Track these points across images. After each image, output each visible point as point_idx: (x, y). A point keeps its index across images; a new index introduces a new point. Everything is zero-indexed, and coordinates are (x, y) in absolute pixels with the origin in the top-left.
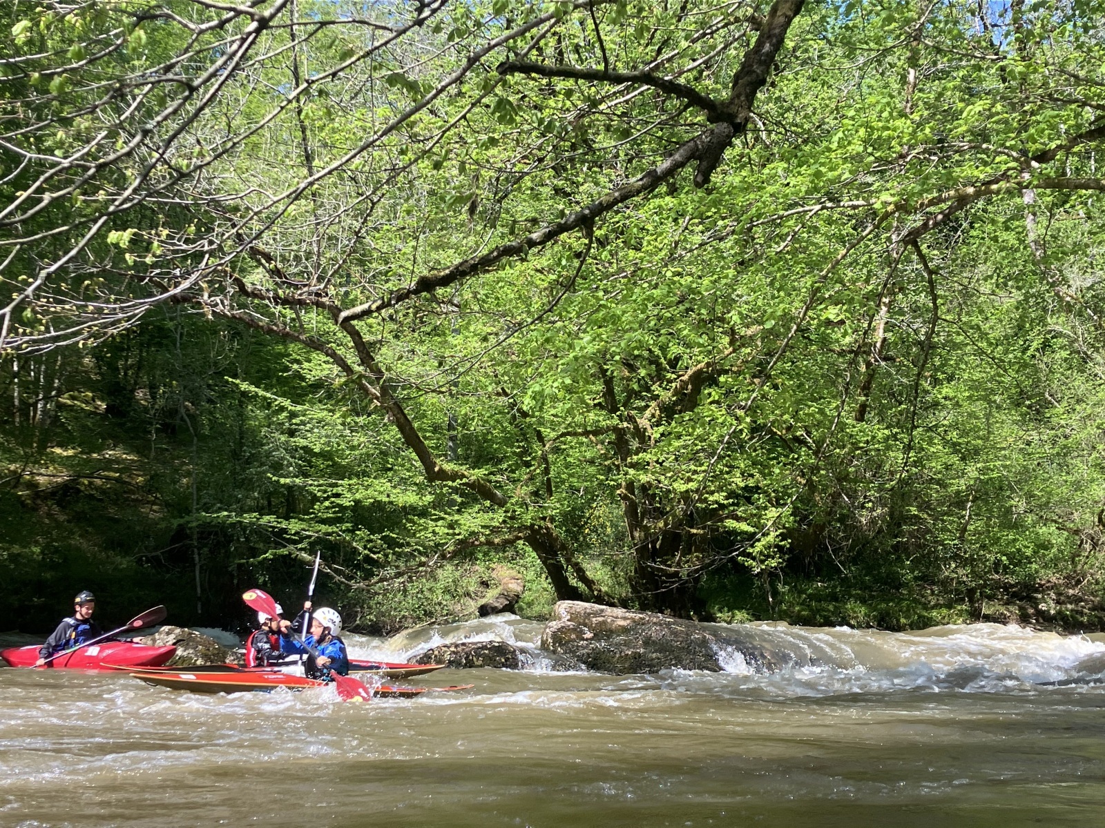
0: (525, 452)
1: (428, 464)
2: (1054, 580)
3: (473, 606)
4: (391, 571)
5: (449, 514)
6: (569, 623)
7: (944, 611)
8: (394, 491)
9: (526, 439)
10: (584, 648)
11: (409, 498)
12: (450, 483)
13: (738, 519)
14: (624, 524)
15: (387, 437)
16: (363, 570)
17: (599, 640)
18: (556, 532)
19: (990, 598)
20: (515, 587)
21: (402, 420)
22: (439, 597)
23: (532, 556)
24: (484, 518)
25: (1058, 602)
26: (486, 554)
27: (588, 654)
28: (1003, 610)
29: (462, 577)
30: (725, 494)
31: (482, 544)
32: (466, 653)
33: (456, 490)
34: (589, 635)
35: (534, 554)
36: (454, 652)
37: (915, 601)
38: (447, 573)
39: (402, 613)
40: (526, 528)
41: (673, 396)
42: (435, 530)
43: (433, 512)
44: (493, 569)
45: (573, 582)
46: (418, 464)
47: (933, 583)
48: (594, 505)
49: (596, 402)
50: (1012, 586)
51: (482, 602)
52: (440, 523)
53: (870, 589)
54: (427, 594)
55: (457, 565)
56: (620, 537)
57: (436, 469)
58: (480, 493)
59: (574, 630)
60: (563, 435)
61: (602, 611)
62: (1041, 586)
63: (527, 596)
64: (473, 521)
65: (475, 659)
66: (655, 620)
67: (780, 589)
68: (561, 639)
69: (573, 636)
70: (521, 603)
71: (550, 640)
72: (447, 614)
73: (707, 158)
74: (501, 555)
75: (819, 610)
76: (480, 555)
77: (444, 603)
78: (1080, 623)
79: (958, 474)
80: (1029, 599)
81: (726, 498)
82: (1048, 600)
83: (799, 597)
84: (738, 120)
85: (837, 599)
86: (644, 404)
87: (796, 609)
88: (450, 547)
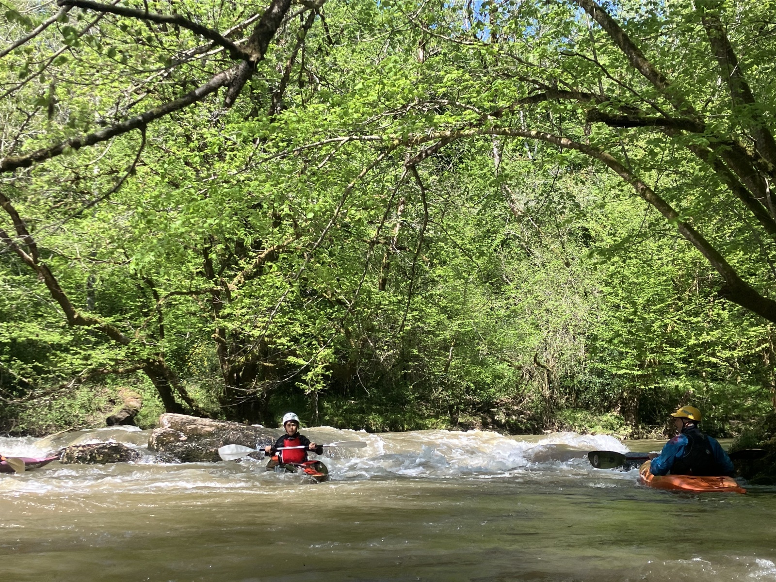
0: (144, 306)
1: (70, 313)
2: (504, 399)
3: (102, 417)
4: (39, 392)
5: (84, 350)
6: (170, 429)
7: (434, 420)
8: (42, 332)
9: (145, 296)
10: (179, 447)
11: (54, 337)
12: (86, 327)
13: (297, 356)
14: (216, 360)
15: (38, 292)
16: (18, 391)
17: (191, 442)
18: (166, 364)
19: (464, 411)
20: (135, 404)
21: (50, 279)
22: (76, 411)
23: (148, 381)
24: (112, 353)
25: (508, 415)
26: (113, 380)
27: (182, 451)
28: (471, 419)
29: (95, 396)
30: (288, 338)
31: (109, 372)
32: (90, 452)
33: (89, 332)
34: (184, 438)
35: (150, 380)
36: (81, 451)
37: (415, 413)
38: (83, 393)
39: (48, 423)
40: (144, 361)
41: (254, 268)
42: (71, 361)
43: (71, 348)
44: (119, 391)
45: (178, 400)
46: (62, 312)
47: (428, 401)
48: (195, 345)
49: (198, 270)
50: (478, 403)
51: (109, 415)
52: (78, 356)
53: (386, 405)
54: (68, 409)
55: (91, 388)
56: (214, 369)
57: (76, 316)
58: (108, 335)
59: (173, 434)
60: (172, 294)
61: (195, 420)
62: (497, 403)
63: (143, 411)
64: (102, 355)
65: (97, 456)
66: (233, 427)
67: (326, 405)
68: (163, 441)
69: (172, 439)
70: (139, 416)
71: (155, 442)
72: (82, 424)
73: (233, 86)
74: (125, 380)
75: (351, 420)
76: (109, 381)
77: (81, 415)
78: (521, 429)
79: (445, 328)
80: (489, 412)
81: (290, 341)
82: (501, 413)
83: (338, 411)
84: (252, 59)
85: (363, 412)
86: (233, 273)
87: (336, 419)
88: (84, 374)
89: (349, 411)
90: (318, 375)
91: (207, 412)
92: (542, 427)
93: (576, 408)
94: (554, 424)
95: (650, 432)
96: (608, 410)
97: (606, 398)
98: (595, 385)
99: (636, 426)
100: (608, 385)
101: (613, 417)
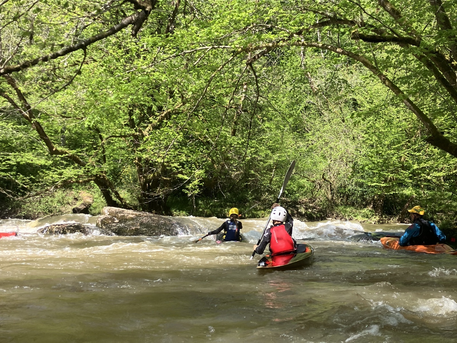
0: (94, 143)
1: (51, 148)
2: (304, 200)
3: (70, 208)
4: (33, 193)
5: (59, 169)
6: (109, 216)
7: (263, 212)
8: (34, 159)
9: (94, 138)
10: (114, 226)
11: (42, 162)
12: (60, 156)
13: (183, 174)
14: (137, 175)
15: (32, 135)
16: (21, 192)
17: (121, 223)
18: (107, 178)
20: (89, 200)
21: (39, 127)
22: (55, 204)
24: (76, 171)
25: (306, 209)
26: (77, 187)
27: (116, 229)
29: (66, 196)
30: (178, 164)
31: (74, 182)
32: (63, 228)
33: (62, 159)
34: (117, 221)
35: (98, 187)
36: (57, 228)
38: (59, 194)
39: (39, 211)
40: (94, 176)
41: (158, 122)
42: (52, 176)
43: (52, 168)
44: (80, 193)
45: (114, 199)
46: (46, 147)
47: (259, 201)
48: (124, 167)
49: (125, 123)
50: (289, 202)
51: (74, 207)
52: (56, 173)
53: (235, 202)
54: (50, 203)
55: (64, 191)
56: (135, 181)
57: (54, 149)
58: (73, 160)
59: (110, 219)
60: (110, 137)
61: (123, 211)
62: (300, 202)
63: (94, 205)
64: (69, 172)
65: (66, 231)
66: (145, 215)
67: (200, 202)
68: (105, 222)
69: (110, 221)
70: (91, 208)
71: (100, 223)
72: (59, 212)
73: (137, 24)
74: (84, 187)
75: (215, 211)
76: (74, 187)
77: (58, 207)
78: (314, 217)
79: (271, 158)
80: (295, 207)
81: (179, 165)
82: (302, 208)
83: (207, 206)
84: (147, 9)
85: (222, 207)
86: (146, 125)
87: (206, 211)
88: (59, 183)
89: (214, 206)
90: (195, 186)
91: (131, 206)
92: (326, 216)
93: (347, 205)
94: (333, 214)
95: (390, 219)
96: (365, 206)
97: (364, 199)
98: (358, 192)
99: (381, 215)
100: (365, 192)
101: (368, 211)
